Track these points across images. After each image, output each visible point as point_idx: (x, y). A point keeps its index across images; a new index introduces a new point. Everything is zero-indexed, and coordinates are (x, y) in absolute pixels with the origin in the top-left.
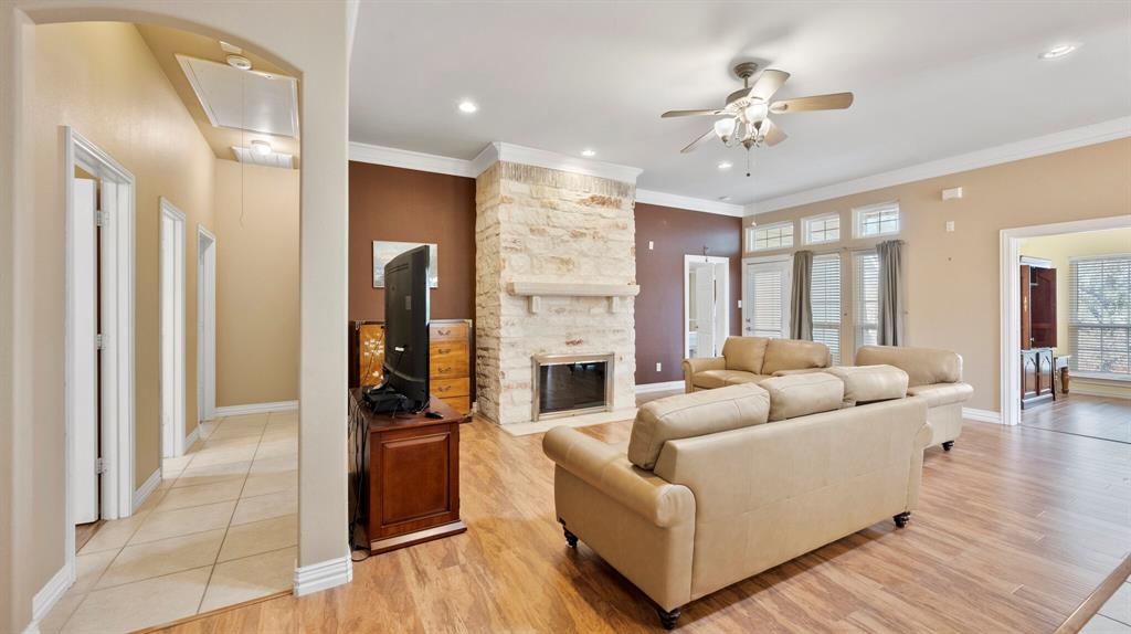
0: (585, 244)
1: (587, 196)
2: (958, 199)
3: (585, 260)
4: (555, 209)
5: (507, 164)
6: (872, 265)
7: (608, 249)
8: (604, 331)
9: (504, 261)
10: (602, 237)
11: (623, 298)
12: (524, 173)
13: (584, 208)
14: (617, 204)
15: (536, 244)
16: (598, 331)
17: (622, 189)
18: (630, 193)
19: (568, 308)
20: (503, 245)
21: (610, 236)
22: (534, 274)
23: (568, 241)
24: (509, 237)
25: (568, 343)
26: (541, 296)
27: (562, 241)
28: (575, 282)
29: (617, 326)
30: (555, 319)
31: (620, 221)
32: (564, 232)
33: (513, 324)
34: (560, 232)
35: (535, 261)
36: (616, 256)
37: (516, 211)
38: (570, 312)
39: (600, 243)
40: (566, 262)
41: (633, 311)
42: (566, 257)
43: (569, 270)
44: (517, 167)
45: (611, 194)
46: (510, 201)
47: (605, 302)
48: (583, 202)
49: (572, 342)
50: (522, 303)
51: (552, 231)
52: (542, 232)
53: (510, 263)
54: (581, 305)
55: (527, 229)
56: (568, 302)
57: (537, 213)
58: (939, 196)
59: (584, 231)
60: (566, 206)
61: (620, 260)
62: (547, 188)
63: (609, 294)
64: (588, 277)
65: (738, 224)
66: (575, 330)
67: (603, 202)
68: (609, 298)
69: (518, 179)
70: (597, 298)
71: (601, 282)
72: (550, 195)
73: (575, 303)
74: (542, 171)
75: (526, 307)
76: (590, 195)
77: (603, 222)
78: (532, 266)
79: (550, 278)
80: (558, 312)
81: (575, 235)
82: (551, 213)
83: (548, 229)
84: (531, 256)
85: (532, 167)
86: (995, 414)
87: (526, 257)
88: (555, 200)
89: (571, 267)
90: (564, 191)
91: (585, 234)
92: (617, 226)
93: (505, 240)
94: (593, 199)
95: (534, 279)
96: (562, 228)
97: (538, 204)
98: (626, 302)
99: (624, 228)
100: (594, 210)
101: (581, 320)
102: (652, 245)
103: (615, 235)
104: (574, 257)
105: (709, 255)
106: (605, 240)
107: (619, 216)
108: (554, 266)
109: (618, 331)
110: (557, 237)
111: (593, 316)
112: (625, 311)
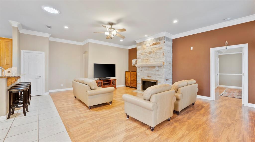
0: (151, 55)
1: (152, 44)
3: (152, 58)
4: (145, 49)
7: (157, 55)
8: (156, 75)
11: (159, 67)
12: (141, 44)
13: (151, 47)
14: (159, 43)
15: (142, 57)
16: (154, 75)
17: (160, 39)
18: (163, 39)
19: (148, 69)
21: (157, 52)
23: (148, 55)
25: (148, 77)
26: (142, 67)
27: (147, 55)
30: (145, 72)
31: (160, 47)
32: (147, 53)
36: (159, 56)
38: (148, 70)
41: (164, 70)
42: (147, 58)
43: (148, 61)
44: (139, 43)
45: (158, 41)
46: (138, 50)
49: (149, 77)
51: (145, 54)
52: (143, 54)
53: (138, 61)
54: (150, 69)
55: (141, 54)
57: (142, 51)
59: (151, 52)
60: (147, 48)
62: (144, 45)
63: (155, 66)
64: (152, 62)
66: (149, 74)
67: (155, 44)
69: (139, 45)
71: (155, 63)
74: (143, 42)
77: (156, 49)
79: (144, 63)
80: (146, 70)
81: (150, 53)
82: (144, 50)
84: (141, 59)
85: (141, 42)
87: (141, 60)
88: (145, 47)
89: (148, 60)
90: (147, 45)
92: (159, 49)
96: (147, 52)
97: (142, 49)
98: (161, 68)
99: (161, 49)
100: (153, 47)
101: (151, 72)
102: (192, 48)
103: (158, 51)
104: (149, 58)
105: (228, 45)
106: (156, 53)
107: (160, 46)
108: (145, 61)
109: (160, 75)
110: (146, 55)
111: (153, 71)
112: (161, 70)
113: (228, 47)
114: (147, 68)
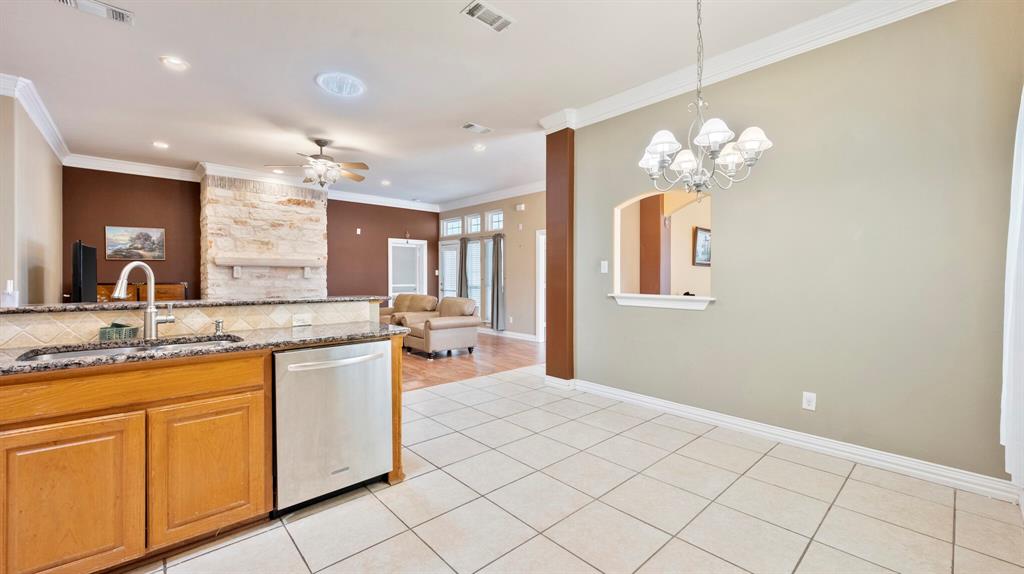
0: (283, 231)
1: (284, 199)
2: (522, 211)
3: (283, 242)
4: (256, 207)
5: (213, 177)
6: (490, 244)
7: (304, 235)
8: (299, 290)
9: (211, 242)
10: (298, 227)
11: (314, 268)
12: (229, 183)
13: (282, 207)
14: (311, 205)
15: (238, 231)
16: (295, 291)
17: (315, 195)
18: (323, 197)
19: (268, 275)
20: (209, 231)
21: (305, 226)
22: (237, 251)
23: (267, 230)
24: (215, 227)
26: (242, 267)
27: (263, 230)
28: (273, 257)
29: (311, 287)
30: (256, 282)
31: (313, 216)
32: (264, 223)
33: (218, 286)
34: (260, 223)
35: (238, 243)
36: (311, 240)
37: (220, 208)
38: (269, 277)
39: (296, 231)
40: (267, 244)
41: (325, 277)
42: (266, 240)
43: (268, 249)
44: (222, 179)
45: (306, 197)
46: (217, 202)
47: (301, 271)
48: (279, 203)
50: (227, 271)
51: (254, 223)
52: (244, 223)
53: (216, 244)
54: (280, 273)
55: (232, 221)
56: (267, 271)
57: (240, 210)
58: (515, 208)
59: (281, 222)
60: (266, 206)
61: (314, 243)
62: (248, 194)
63: (302, 265)
64: (284, 253)
65: (436, 217)
66: (276, 290)
67: (298, 203)
68: (303, 268)
69: (223, 187)
70: (292, 268)
71: (296, 257)
72: (250, 197)
73: (273, 271)
74: (245, 182)
75: (230, 275)
76: (288, 198)
77: (299, 217)
78: (236, 246)
79: (252, 254)
80: (258, 277)
81: (274, 225)
82: (252, 210)
83: (248, 220)
84: (235, 239)
85: (235, 179)
86: (533, 336)
87: (231, 240)
88: (256, 202)
89: (270, 247)
90: (264, 195)
91: (282, 225)
92: (311, 220)
93: (211, 229)
94: (289, 201)
95: (237, 255)
96: (262, 220)
97: (241, 204)
98: (318, 271)
99: (317, 221)
100: (291, 209)
101: (279, 283)
102: (359, 231)
103: (309, 225)
104: (273, 240)
105: (410, 238)
106: (300, 229)
107: (312, 213)
108: (255, 246)
109: (312, 290)
110: (258, 227)
111: (290, 280)
112: (318, 276)
113: (410, 241)
114: (266, 271)
